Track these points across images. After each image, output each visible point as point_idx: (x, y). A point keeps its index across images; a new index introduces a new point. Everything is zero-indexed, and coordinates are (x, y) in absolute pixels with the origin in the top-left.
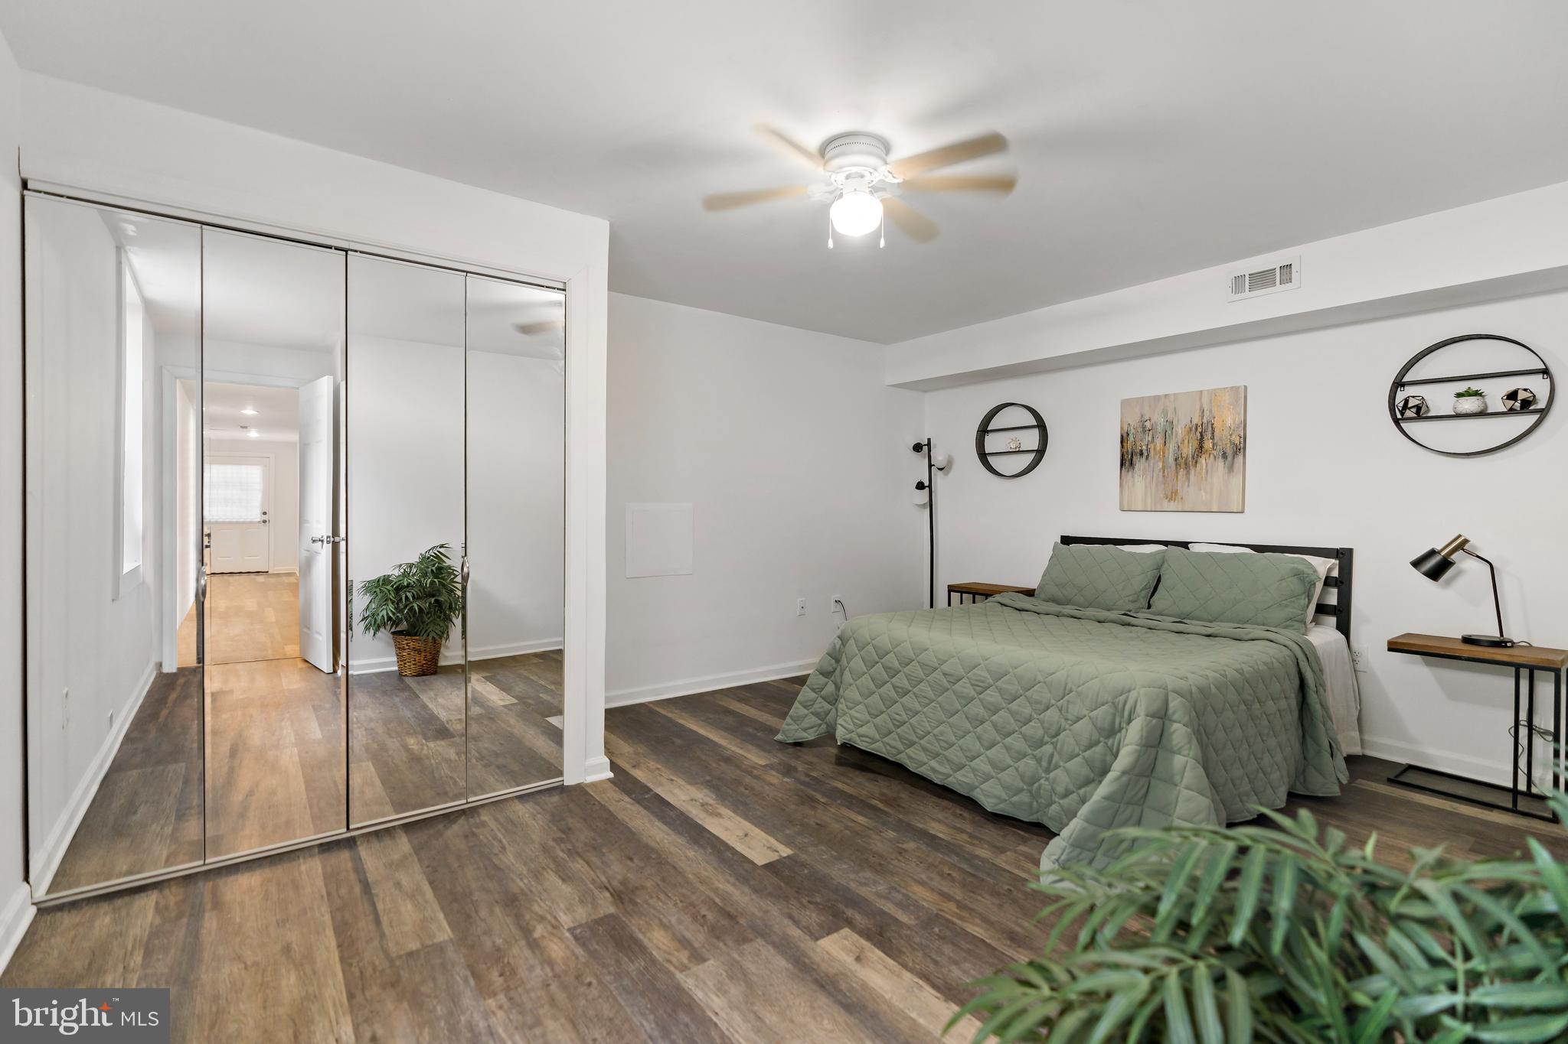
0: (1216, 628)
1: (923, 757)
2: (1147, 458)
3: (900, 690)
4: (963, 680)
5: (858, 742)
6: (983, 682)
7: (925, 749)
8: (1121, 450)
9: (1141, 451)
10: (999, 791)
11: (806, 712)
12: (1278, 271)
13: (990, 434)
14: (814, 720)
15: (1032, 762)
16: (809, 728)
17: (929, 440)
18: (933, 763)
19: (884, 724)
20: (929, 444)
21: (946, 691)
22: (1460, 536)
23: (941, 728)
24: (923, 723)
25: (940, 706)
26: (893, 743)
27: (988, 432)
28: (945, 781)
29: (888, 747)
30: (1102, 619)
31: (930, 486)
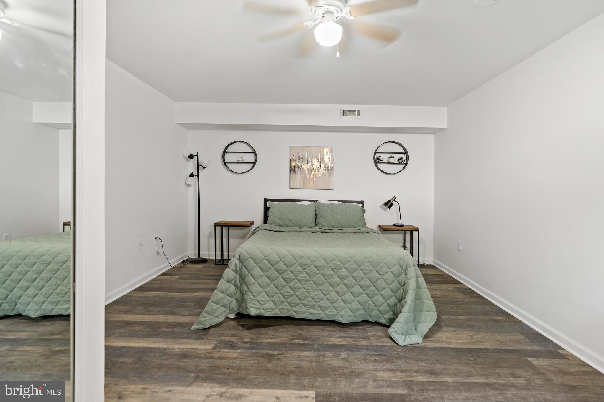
0: (345, 230)
1: (304, 309)
2: (301, 169)
3: (288, 280)
4: (327, 268)
5: (265, 313)
6: (338, 266)
7: (305, 305)
8: (290, 165)
9: (299, 166)
10: (349, 313)
11: (218, 306)
12: (356, 111)
13: (227, 153)
14: (223, 309)
15: (365, 296)
16: (220, 315)
17: (198, 153)
18: (312, 311)
19: (279, 299)
20: (197, 155)
21: (317, 275)
22: (395, 197)
23: (315, 293)
24: (304, 293)
25: (314, 283)
26: (285, 307)
27: (226, 152)
28: (318, 317)
29: (282, 310)
30: (314, 231)
31: (198, 176)
